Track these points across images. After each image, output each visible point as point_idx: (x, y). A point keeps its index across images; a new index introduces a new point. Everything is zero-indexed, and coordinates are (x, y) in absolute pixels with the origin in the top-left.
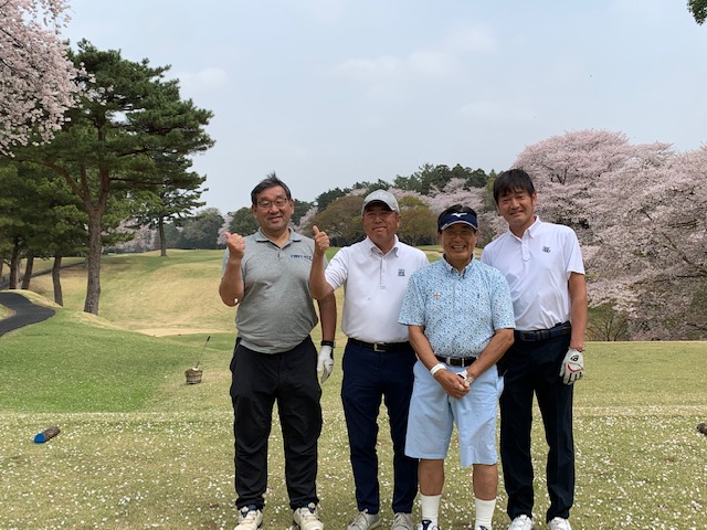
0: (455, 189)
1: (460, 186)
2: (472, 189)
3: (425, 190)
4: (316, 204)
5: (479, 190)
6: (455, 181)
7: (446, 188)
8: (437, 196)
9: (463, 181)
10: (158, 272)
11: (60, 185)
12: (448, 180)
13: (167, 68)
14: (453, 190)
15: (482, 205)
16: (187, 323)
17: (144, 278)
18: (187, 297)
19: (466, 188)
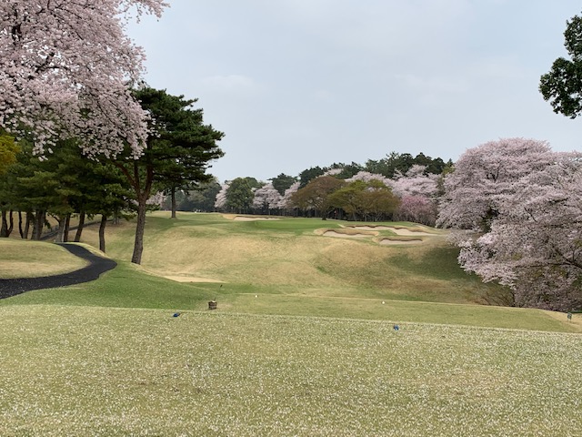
0: (416, 173)
1: (420, 172)
2: (431, 175)
3: (390, 174)
4: (299, 178)
5: (436, 176)
6: (416, 167)
7: (408, 173)
8: (401, 180)
9: (423, 168)
10: (169, 231)
11: (110, 169)
12: (410, 166)
13: (196, 100)
14: (414, 175)
15: (437, 190)
16: (191, 273)
17: (159, 235)
18: (191, 253)
19: (426, 173)
